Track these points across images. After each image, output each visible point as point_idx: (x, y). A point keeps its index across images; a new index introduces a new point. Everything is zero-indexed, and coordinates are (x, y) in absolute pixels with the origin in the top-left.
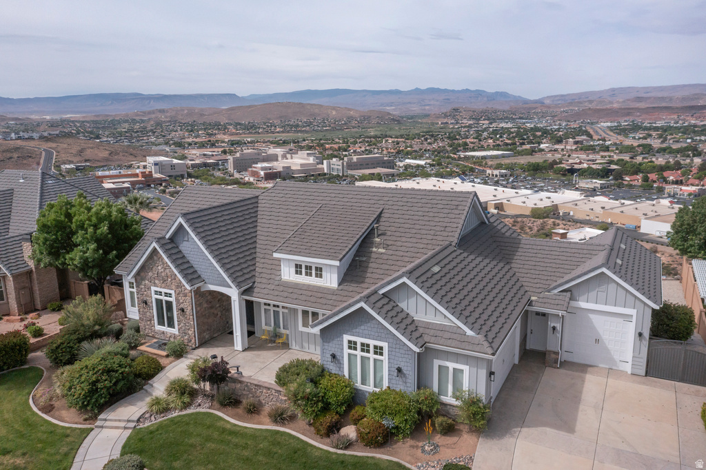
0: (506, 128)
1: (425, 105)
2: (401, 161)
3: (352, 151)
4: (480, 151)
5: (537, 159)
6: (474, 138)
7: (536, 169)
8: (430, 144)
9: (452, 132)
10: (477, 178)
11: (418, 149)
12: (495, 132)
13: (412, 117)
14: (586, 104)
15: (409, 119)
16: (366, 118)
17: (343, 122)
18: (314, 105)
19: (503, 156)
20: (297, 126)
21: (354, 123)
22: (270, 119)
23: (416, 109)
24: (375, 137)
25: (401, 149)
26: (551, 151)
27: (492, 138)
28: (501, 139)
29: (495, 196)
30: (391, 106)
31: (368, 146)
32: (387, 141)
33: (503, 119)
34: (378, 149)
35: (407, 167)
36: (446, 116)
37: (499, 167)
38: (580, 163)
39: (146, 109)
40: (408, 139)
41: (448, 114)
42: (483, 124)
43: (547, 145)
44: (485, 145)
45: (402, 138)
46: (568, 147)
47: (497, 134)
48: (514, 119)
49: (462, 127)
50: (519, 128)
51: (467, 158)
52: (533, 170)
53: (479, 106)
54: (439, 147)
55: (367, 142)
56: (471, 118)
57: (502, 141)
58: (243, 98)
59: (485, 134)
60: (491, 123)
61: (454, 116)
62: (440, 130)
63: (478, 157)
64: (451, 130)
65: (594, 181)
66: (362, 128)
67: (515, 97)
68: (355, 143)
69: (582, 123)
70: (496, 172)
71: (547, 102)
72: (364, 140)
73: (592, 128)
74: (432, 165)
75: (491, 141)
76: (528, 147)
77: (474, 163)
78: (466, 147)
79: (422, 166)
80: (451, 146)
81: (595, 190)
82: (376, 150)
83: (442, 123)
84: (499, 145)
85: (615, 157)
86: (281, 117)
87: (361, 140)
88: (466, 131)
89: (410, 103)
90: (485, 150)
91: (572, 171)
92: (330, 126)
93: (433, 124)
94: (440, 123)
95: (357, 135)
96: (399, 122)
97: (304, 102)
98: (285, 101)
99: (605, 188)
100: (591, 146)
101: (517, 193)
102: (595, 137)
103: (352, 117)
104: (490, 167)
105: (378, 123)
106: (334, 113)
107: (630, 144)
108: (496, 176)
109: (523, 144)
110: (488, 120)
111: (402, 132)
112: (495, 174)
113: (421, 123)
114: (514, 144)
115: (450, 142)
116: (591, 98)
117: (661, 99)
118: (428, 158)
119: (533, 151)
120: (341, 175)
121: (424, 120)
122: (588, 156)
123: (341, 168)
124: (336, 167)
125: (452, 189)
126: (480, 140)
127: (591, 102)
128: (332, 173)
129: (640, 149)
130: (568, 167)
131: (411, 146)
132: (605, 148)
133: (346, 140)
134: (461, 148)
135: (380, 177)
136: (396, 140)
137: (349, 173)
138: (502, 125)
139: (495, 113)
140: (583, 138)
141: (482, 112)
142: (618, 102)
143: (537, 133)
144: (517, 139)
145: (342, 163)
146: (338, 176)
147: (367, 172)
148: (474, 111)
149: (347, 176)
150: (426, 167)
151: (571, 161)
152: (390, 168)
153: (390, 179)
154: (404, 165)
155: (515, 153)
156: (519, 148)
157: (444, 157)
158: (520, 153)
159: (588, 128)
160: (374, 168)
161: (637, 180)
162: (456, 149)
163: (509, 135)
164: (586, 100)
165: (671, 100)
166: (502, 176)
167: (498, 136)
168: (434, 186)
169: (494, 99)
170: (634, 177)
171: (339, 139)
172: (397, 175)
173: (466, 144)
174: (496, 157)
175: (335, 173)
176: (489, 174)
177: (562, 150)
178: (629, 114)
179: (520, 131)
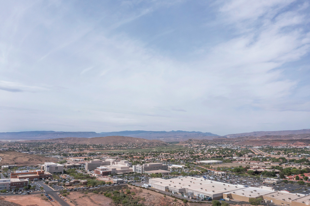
0: (214, 149)
1: (177, 138)
2: (170, 165)
3: (146, 159)
4: (207, 160)
5: (235, 165)
6: (201, 153)
7: (239, 171)
8: (182, 156)
9: (190, 150)
10: (211, 176)
11: (177, 159)
12: (210, 150)
13: (171, 143)
14: (245, 138)
15: (170, 144)
16: (151, 144)
17: (141, 145)
18: (129, 137)
19: (218, 163)
20: (121, 146)
21: (146, 145)
22: (109, 143)
23: (172, 139)
24: (156, 152)
25: (169, 159)
26: (239, 160)
27: (209, 153)
28: (213, 154)
29: (225, 189)
30: (162, 138)
31: (153, 156)
32: (162, 154)
33: (211, 144)
34: (158, 159)
35: (173, 169)
36: (186, 143)
37: (219, 170)
38: (259, 168)
39: (55, 138)
40: (171, 153)
41: (187, 142)
42: (203, 147)
43: (236, 157)
44: (207, 157)
45: (168, 153)
46: (247, 159)
47: (211, 151)
48: (216, 144)
49: (194, 148)
50: (219, 148)
51: (201, 164)
52: (237, 172)
53: (200, 138)
54: (186, 158)
55: (153, 155)
56: (197, 144)
57: (214, 155)
58: (98, 134)
59: (206, 151)
60: (206, 146)
61: (190, 143)
62: (185, 149)
63: (206, 164)
64: (189, 149)
65: (272, 179)
66: (150, 148)
67: (214, 135)
68: (147, 155)
69: (246, 146)
70: (220, 173)
71: (228, 137)
72: (151, 154)
73: (252, 149)
74: (185, 168)
75: (209, 155)
76: (227, 158)
77: (206, 167)
78: (199, 158)
79: (181, 168)
80: (192, 157)
81: (274, 184)
82: (157, 159)
83: (185, 146)
84: (214, 157)
85: (272, 164)
86: (114, 142)
87: (150, 154)
88: (196, 150)
89: (170, 137)
90: (208, 160)
91: (257, 173)
92: (135, 147)
93: (181, 146)
94: (184, 146)
95: (148, 151)
96: (166, 145)
97: (125, 136)
98: (116, 135)
99: (279, 183)
100: (257, 158)
101: (236, 187)
102: (255, 153)
103: (145, 143)
104: (214, 169)
105: (157, 145)
106: (138, 141)
107: (274, 157)
108: (220, 175)
109: (225, 157)
110: (205, 145)
111: (168, 150)
112: (219, 174)
113: (176, 146)
114: (221, 157)
115: (191, 155)
116: (246, 136)
117: (277, 136)
118: (183, 164)
119: (231, 160)
120: (141, 173)
121: (177, 145)
122: (258, 163)
123: (141, 169)
124: (139, 169)
125: (201, 184)
126: (204, 154)
127: (247, 137)
128: (136, 172)
129: (281, 160)
130: (254, 171)
131: (173, 157)
132: (265, 159)
133: (143, 153)
134: (197, 158)
135: (161, 175)
136: (166, 154)
137: (145, 172)
138: (212, 147)
139: (207, 141)
140: (250, 154)
141: (202, 141)
142: (258, 137)
143: (229, 151)
144: (221, 154)
145: (142, 167)
146: (140, 174)
147: (154, 172)
148: (198, 141)
149: (144, 174)
150: (182, 169)
151: (254, 167)
152: (166, 170)
153: (167, 176)
154: (172, 168)
155: (223, 161)
156: (224, 159)
157: (190, 163)
158: (225, 161)
159: (250, 149)
160: (158, 170)
161: (293, 178)
162: (195, 159)
163: (216, 152)
164: (244, 136)
165: (280, 137)
166: (223, 175)
167: (212, 152)
168: (191, 182)
169: (206, 136)
170: (291, 177)
171: (140, 153)
172: (170, 174)
173: (198, 156)
174: (215, 164)
175: (138, 172)
176: (216, 174)
177: (245, 160)
178: (265, 143)
179: (221, 150)
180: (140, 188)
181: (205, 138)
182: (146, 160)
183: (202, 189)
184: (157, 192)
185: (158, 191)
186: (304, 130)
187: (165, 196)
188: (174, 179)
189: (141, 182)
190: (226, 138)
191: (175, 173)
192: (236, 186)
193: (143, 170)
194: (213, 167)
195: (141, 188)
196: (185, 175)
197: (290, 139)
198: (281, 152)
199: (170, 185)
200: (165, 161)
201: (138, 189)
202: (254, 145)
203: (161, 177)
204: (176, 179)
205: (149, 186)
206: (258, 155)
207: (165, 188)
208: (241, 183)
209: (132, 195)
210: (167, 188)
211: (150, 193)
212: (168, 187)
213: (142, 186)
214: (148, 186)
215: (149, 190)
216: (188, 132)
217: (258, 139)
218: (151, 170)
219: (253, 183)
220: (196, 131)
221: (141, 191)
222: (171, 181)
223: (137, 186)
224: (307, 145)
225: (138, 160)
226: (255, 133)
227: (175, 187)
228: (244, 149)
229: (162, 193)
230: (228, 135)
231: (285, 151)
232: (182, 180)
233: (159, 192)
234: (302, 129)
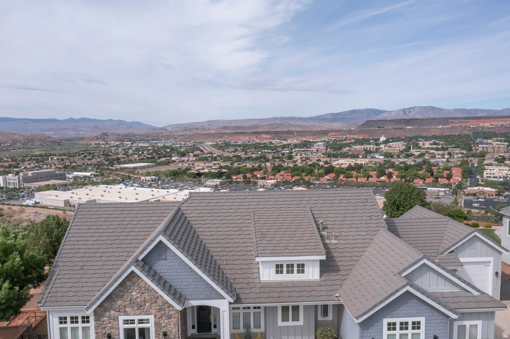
0: (145, 147)
1: (79, 131)
2: (70, 174)
3: (23, 167)
4: (131, 163)
5: (172, 167)
6: (123, 154)
7: (175, 175)
8: (89, 159)
9: (105, 150)
10: (135, 183)
11: (81, 164)
12: (137, 150)
13: (69, 140)
14: (195, 130)
15: (67, 141)
16: (29, 141)
19: (149, 167)
21: (18, 145)
23: (71, 134)
24: (41, 156)
25: (67, 164)
26: (180, 161)
27: (136, 154)
28: (143, 155)
29: (153, 195)
30: (50, 131)
31: (36, 163)
32: (52, 158)
33: (141, 140)
34: (47, 165)
35: (75, 178)
36: (97, 138)
37: (148, 174)
38: (203, 169)
40: (70, 157)
41: (99, 137)
42: (127, 144)
43: (176, 158)
44: (133, 159)
45: (65, 156)
46: (191, 159)
47: (139, 151)
48: (148, 140)
49: (111, 147)
50: (153, 146)
51: (122, 169)
52: (173, 175)
53: (122, 131)
54: (98, 162)
55: (35, 160)
56: (117, 140)
57: (144, 156)
59: (130, 152)
60: (133, 144)
61: (104, 138)
62: (95, 149)
63: (130, 168)
64: (103, 149)
65: (215, 180)
66: (27, 149)
68: (23, 161)
69: (194, 142)
70: (148, 178)
71: (169, 129)
72: (31, 158)
73: (201, 146)
74: (96, 176)
75: (136, 156)
76: (164, 159)
77: (129, 172)
78: (118, 161)
79: (88, 177)
80: (107, 161)
81: (217, 186)
82: (45, 166)
83: (95, 144)
84: (143, 159)
85: (222, 164)
87: (28, 158)
88: (115, 149)
89: (66, 129)
90: (134, 163)
91: (199, 175)
93: (88, 145)
94: (93, 144)
95: (24, 155)
96: (59, 144)
99: (222, 184)
100: (205, 157)
101: (168, 192)
102: (205, 152)
103: (16, 140)
104: (142, 175)
105: (41, 144)
107: (227, 155)
108: (149, 181)
109: (159, 158)
110: (130, 141)
111: (63, 151)
112: (147, 179)
113: (78, 144)
114: (154, 158)
115: (106, 158)
116: (196, 127)
117: (238, 127)
118: (92, 170)
119: (169, 162)
120: (18, 187)
121: (80, 142)
122: (205, 164)
123: (17, 181)
124: (12, 181)
125: (119, 192)
126: (128, 156)
127: (197, 129)
128: (8, 186)
129: (235, 159)
130: (196, 172)
131: (74, 162)
132: (215, 159)
133: (14, 159)
134: (116, 162)
135: (55, 187)
136: (60, 157)
137: (25, 185)
138: (141, 145)
139: (134, 136)
140: (198, 152)
141: (124, 136)
142: (213, 129)
143: (167, 150)
144: (154, 154)
145: (19, 178)
146: (16, 188)
147: (43, 183)
148: (118, 135)
149: (24, 188)
150: (90, 178)
151: (197, 168)
152: (62, 180)
153: (65, 187)
154: (73, 177)
155: (156, 164)
156: (158, 161)
157: (104, 169)
158: (160, 164)
159: (199, 146)
160: (48, 180)
161: (240, 178)
162: (112, 163)
163: (148, 152)
164: (194, 127)
165: (243, 128)
166: (152, 181)
167: (140, 153)
168: (105, 191)
169: (132, 127)
170: (238, 176)
171: (7, 158)
172: (70, 185)
173: (118, 159)
174: (144, 167)
175: (11, 187)
176: (143, 180)
177: (188, 161)
178: (221, 137)
179: (155, 149)
180: (20, 207)
181: (130, 131)
182: (23, 169)
183: (120, 198)
184: (50, 209)
185: (52, 207)
186: (275, 118)
187: (65, 213)
188: (78, 190)
189: (21, 199)
190: (165, 131)
191: (78, 182)
192: (167, 190)
193: (21, 183)
194: (140, 172)
195: (23, 207)
196: (96, 184)
197: (255, 130)
198: (239, 149)
199: (72, 197)
200: (60, 168)
201: (16, 208)
202: (206, 141)
203: (56, 189)
204: (81, 189)
205: (36, 203)
206: (208, 153)
207: (65, 202)
208: (176, 188)
209: (7, 217)
210: (67, 202)
211: (39, 212)
212: (68, 200)
213: (24, 204)
214: (34, 202)
215: (37, 207)
216: (100, 121)
217: (212, 131)
218: (36, 182)
219: (191, 187)
220: (115, 120)
221: (22, 212)
222: (73, 193)
223: (14, 205)
224: (274, 139)
225: (6, 169)
226: (210, 122)
227: (80, 199)
228: (191, 146)
229: (59, 210)
230: (169, 125)
231: (245, 147)
232: (90, 190)
233: (54, 209)
234: (272, 117)
